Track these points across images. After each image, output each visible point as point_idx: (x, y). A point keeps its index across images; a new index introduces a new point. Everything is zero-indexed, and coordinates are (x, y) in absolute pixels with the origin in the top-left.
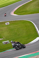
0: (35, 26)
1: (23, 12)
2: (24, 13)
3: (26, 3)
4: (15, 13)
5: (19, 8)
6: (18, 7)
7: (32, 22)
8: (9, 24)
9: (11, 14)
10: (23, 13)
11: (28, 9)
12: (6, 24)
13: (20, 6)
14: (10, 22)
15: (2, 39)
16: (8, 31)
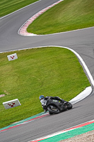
0: (81, 59)
1: (49, 26)
2: (52, 28)
4: (28, 30)
5: (38, 18)
6: (37, 15)
7: (72, 50)
8: (16, 57)
9: (21, 34)
10: (49, 29)
11: (60, 18)
12: (10, 59)
13: (40, 13)
14: (18, 53)
16: (15, 75)
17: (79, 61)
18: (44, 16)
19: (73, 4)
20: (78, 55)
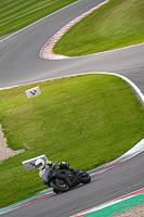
0: (138, 91)
1: (87, 43)
2: (90, 46)
3: (95, 11)
4: (56, 51)
5: (69, 32)
8: (39, 93)
10: (86, 48)
11: (103, 29)
12: (29, 95)
13: (72, 23)
14: (41, 85)
15: (18, 152)
16: (39, 119)
17: (135, 93)
18: (78, 27)
19: (122, 7)
20: (133, 84)
